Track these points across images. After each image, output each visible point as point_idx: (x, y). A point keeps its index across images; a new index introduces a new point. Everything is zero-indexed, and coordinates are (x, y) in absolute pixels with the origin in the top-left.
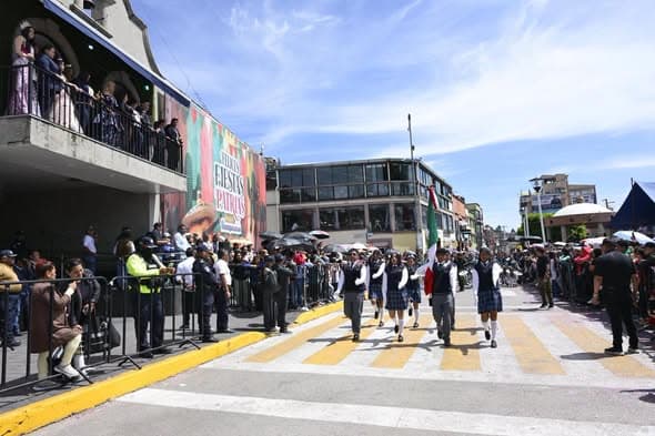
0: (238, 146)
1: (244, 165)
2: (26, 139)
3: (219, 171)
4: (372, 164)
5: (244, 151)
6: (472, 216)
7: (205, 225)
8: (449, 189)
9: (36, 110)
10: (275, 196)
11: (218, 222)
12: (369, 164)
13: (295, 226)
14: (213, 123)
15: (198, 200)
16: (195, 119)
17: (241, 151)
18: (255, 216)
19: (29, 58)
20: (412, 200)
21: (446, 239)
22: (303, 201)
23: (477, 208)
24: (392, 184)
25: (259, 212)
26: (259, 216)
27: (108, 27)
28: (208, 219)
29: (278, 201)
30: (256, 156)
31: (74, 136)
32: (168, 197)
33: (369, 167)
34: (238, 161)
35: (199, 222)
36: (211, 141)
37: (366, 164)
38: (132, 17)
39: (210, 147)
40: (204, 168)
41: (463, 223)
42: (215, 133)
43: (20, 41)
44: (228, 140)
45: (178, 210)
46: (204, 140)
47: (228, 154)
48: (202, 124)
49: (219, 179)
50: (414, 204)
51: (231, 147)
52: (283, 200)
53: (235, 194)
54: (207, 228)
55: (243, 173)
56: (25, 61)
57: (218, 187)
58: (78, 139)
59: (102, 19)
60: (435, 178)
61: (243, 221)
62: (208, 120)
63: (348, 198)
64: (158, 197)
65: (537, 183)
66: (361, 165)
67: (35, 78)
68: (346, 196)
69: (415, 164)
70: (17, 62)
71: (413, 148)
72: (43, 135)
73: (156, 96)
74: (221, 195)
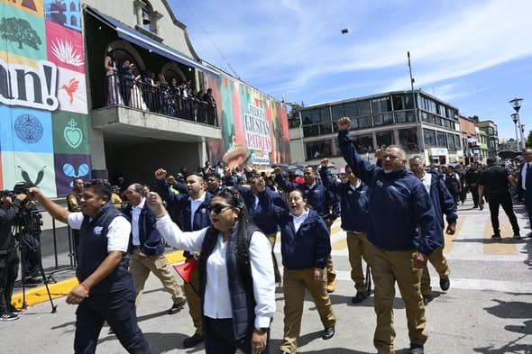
0: (262, 99)
1: (268, 112)
2: (117, 120)
3: (248, 120)
4: (377, 98)
5: (268, 102)
6: (484, 133)
7: (241, 160)
8: (456, 112)
9: (121, 102)
10: (299, 132)
11: (250, 156)
12: (374, 98)
13: (317, 154)
14: (241, 85)
15: (234, 143)
16: (226, 85)
17: (265, 102)
18: (280, 149)
19: (114, 71)
20: (414, 125)
21: (452, 156)
22: (323, 133)
23: (491, 124)
24: (396, 114)
25: (283, 146)
26: (284, 150)
27: (161, 34)
28: (242, 155)
29: (302, 136)
30: (278, 104)
31: (144, 113)
32: (211, 144)
33: (374, 101)
34: (263, 110)
35: (236, 158)
36: (240, 99)
37: (372, 99)
38: (175, 22)
39: (239, 103)
40: (236, 119)
41: (472, 140)
42: (243, 93)
43: (108, 59)
44: (254, 95)
45: (219, 151)
46: (234, 99)
47: (255, 106)
48: (232, 87)
49: (249, 125)
50: (416, 128)
51: (257, 100)
52: (306, 134)
53: (263, 135)
54: (242, 162)
55: (268, 117)
56: (112, 73)
57: (247, 132)
58: (147, 115)
59: (155, 31)
60: (438, 104)
61: (270, 154)
62: (237, 84)
63: (358, 128)
64: (204, 144)
65: (516, 104)
66: (367, 100)
67: (118, 81)
68: (356, 126)
69: (416, 94)
70: (108, 74)
71: (413, 81)
72: (126, 116)
73: (197, 74)
74: (252, 137)
